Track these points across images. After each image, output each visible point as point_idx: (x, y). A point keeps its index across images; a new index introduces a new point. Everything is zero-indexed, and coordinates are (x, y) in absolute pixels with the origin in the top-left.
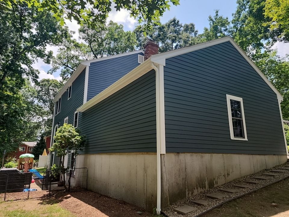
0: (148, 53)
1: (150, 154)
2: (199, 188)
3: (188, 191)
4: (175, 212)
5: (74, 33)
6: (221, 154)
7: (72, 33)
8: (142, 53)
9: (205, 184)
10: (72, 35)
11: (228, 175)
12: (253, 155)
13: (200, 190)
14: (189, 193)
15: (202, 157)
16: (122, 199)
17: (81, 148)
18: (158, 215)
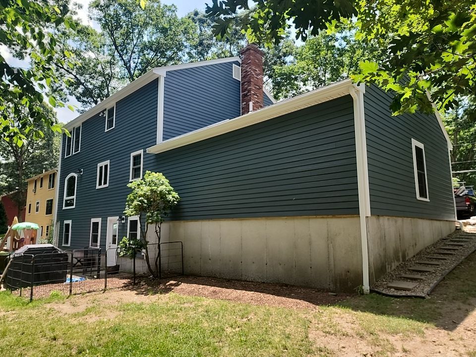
0: (249, 63)
1: (341, 217)
2: (395, 261)
3: (388, 264)
4: (392, 289)
5: (80, 7)
6: (410, 219)
7: (77, 6)
8: (237, 61)
9: (399, 256)
10: (77, 10)
11: (416, 245)
12: (433, 221)
13: (397, 264)
14: (388, 268)
15: (396, 222)
16: (278, 281)
17: (166, 211)
18: (367, 294)
